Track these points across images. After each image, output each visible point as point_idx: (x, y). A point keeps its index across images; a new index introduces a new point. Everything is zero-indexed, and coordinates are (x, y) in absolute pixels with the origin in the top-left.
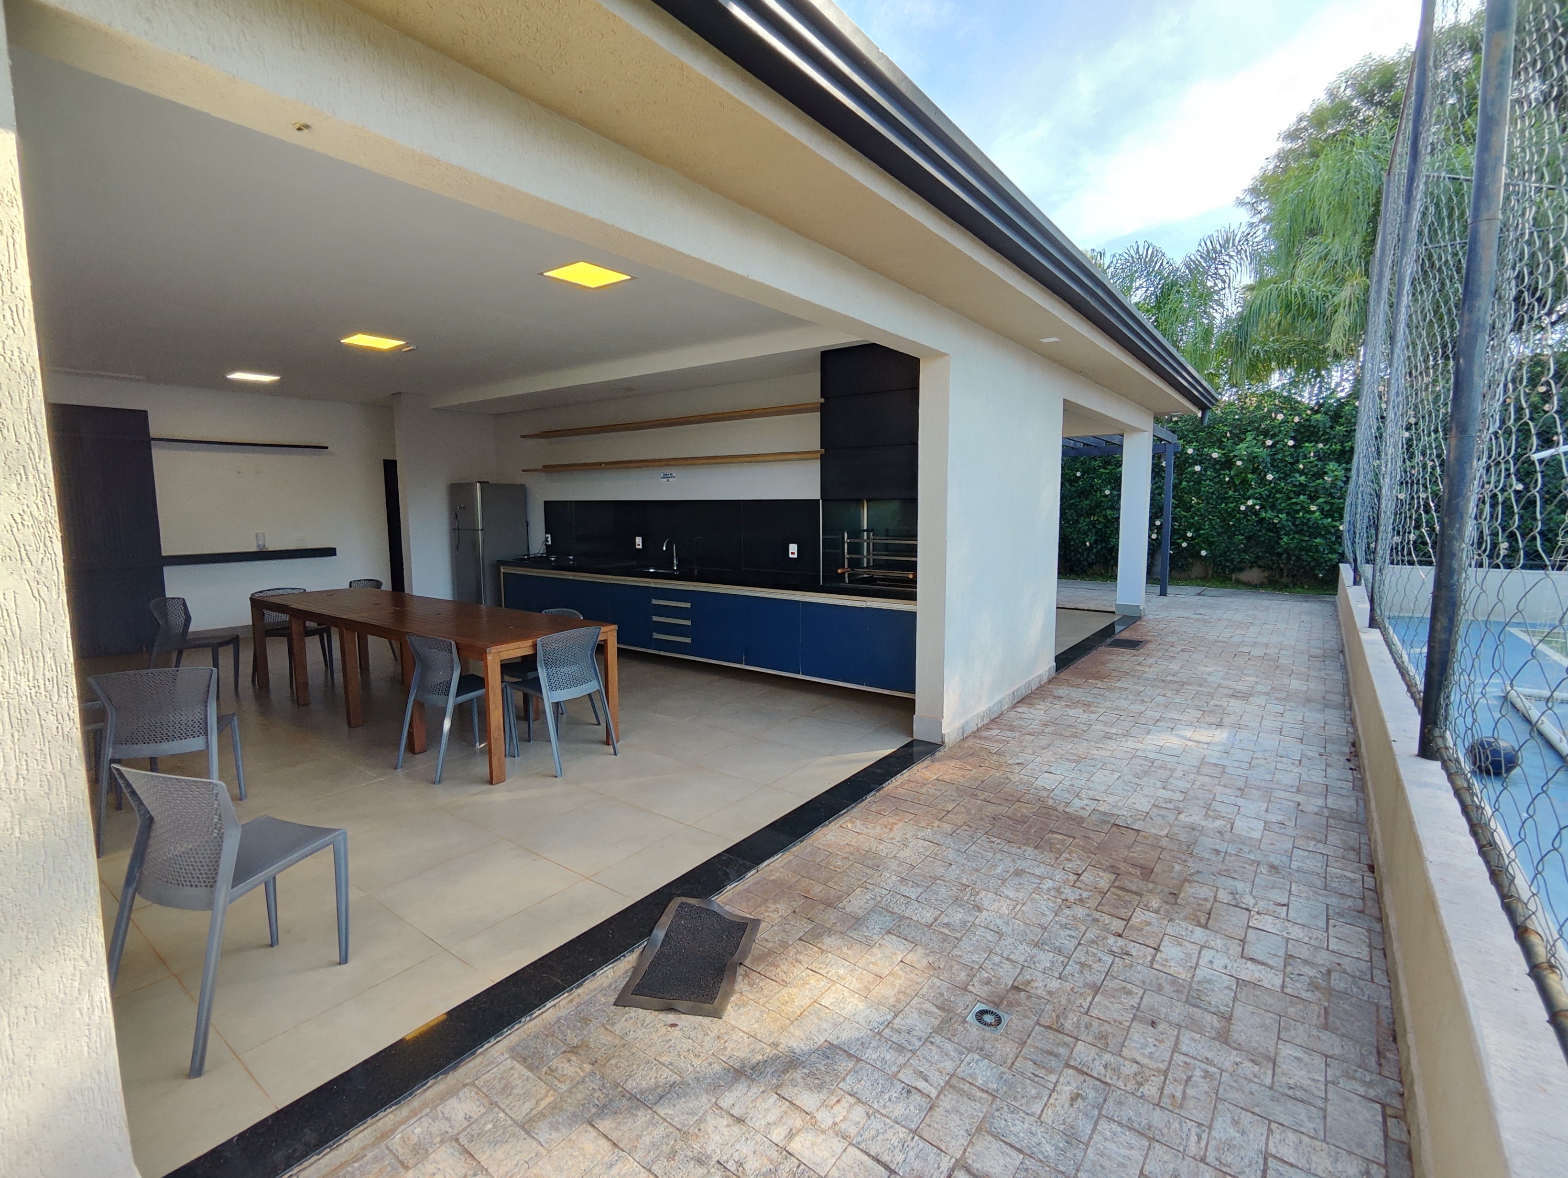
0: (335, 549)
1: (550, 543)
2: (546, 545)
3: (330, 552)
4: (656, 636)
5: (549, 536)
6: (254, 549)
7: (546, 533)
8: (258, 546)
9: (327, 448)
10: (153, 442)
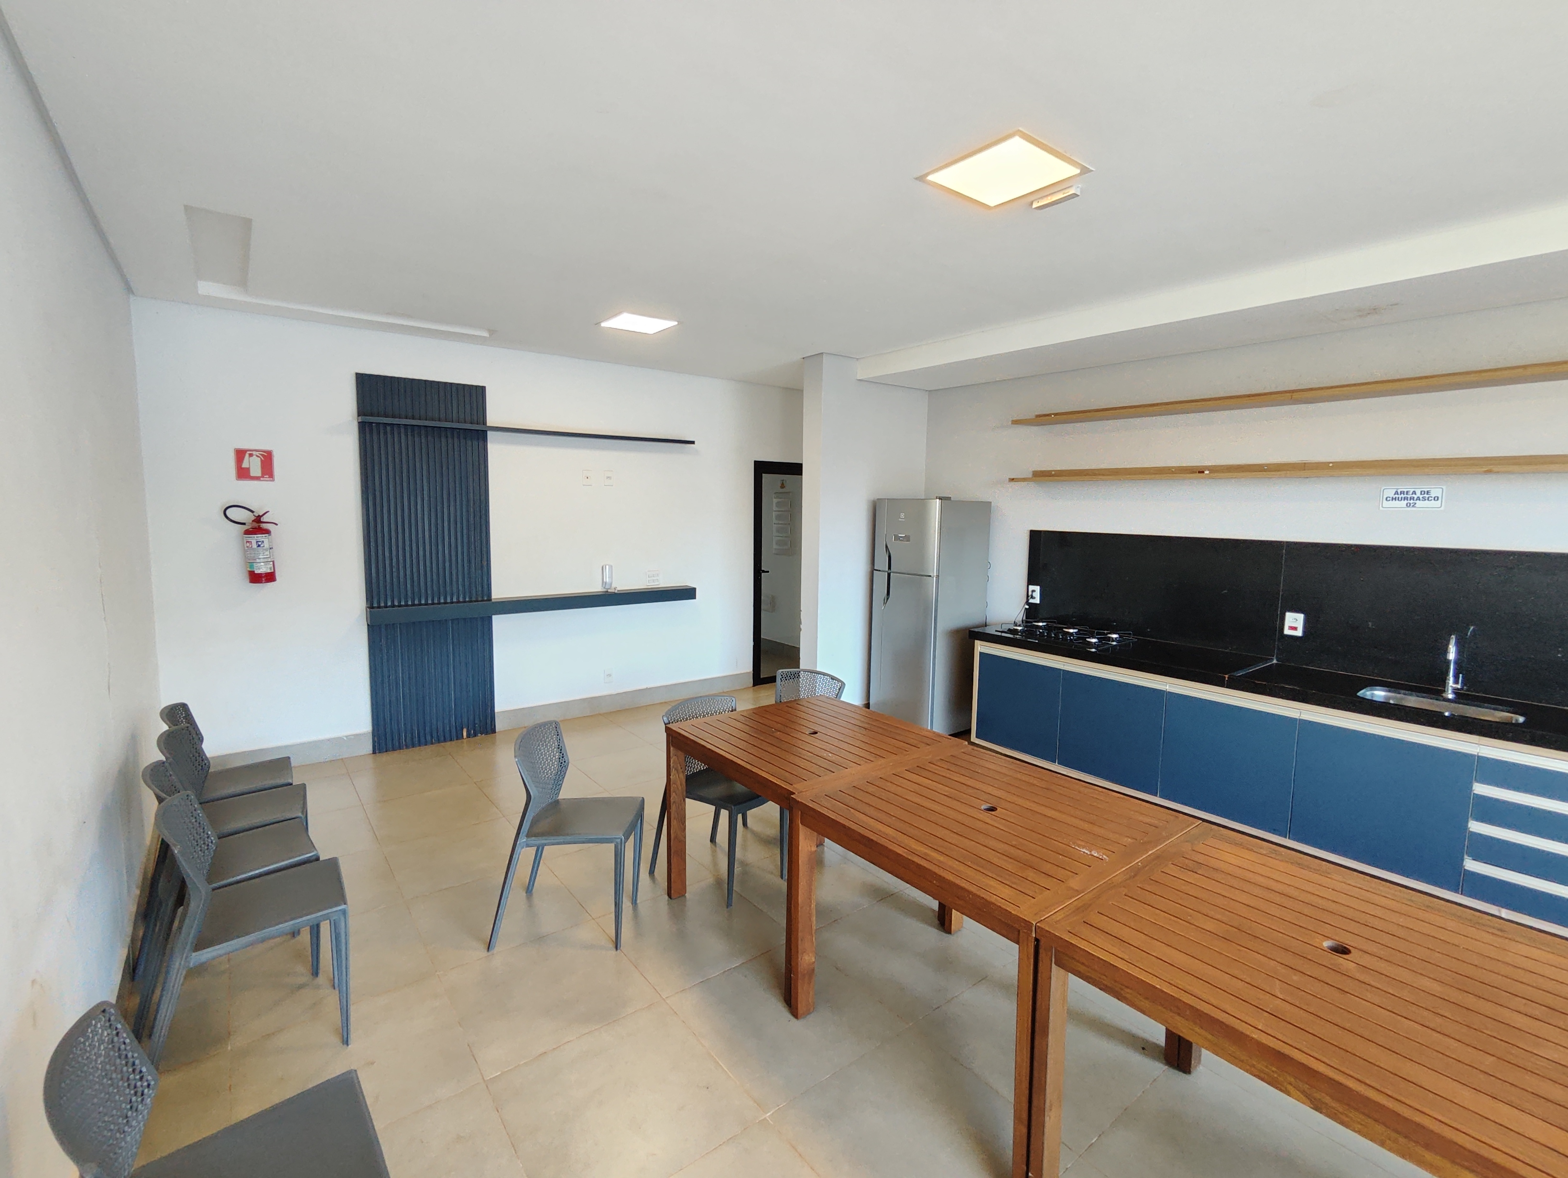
0: (694, 589)
1: (1037, 601)
2: (1027, 603)
3: (688, 593)
4: (1471, 865)
5: (1037, 588)
6: (596, 588)
7: (1031, 581)
8: (604, 583)
9: (693, 442)
10: (490, 434)
